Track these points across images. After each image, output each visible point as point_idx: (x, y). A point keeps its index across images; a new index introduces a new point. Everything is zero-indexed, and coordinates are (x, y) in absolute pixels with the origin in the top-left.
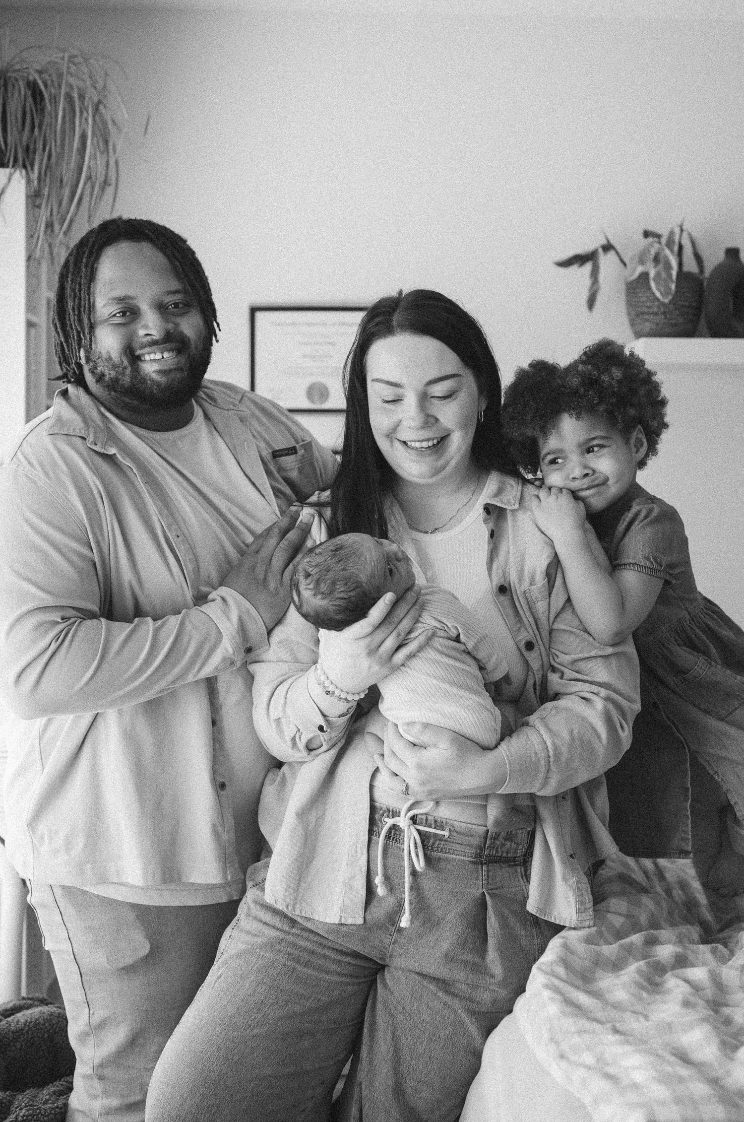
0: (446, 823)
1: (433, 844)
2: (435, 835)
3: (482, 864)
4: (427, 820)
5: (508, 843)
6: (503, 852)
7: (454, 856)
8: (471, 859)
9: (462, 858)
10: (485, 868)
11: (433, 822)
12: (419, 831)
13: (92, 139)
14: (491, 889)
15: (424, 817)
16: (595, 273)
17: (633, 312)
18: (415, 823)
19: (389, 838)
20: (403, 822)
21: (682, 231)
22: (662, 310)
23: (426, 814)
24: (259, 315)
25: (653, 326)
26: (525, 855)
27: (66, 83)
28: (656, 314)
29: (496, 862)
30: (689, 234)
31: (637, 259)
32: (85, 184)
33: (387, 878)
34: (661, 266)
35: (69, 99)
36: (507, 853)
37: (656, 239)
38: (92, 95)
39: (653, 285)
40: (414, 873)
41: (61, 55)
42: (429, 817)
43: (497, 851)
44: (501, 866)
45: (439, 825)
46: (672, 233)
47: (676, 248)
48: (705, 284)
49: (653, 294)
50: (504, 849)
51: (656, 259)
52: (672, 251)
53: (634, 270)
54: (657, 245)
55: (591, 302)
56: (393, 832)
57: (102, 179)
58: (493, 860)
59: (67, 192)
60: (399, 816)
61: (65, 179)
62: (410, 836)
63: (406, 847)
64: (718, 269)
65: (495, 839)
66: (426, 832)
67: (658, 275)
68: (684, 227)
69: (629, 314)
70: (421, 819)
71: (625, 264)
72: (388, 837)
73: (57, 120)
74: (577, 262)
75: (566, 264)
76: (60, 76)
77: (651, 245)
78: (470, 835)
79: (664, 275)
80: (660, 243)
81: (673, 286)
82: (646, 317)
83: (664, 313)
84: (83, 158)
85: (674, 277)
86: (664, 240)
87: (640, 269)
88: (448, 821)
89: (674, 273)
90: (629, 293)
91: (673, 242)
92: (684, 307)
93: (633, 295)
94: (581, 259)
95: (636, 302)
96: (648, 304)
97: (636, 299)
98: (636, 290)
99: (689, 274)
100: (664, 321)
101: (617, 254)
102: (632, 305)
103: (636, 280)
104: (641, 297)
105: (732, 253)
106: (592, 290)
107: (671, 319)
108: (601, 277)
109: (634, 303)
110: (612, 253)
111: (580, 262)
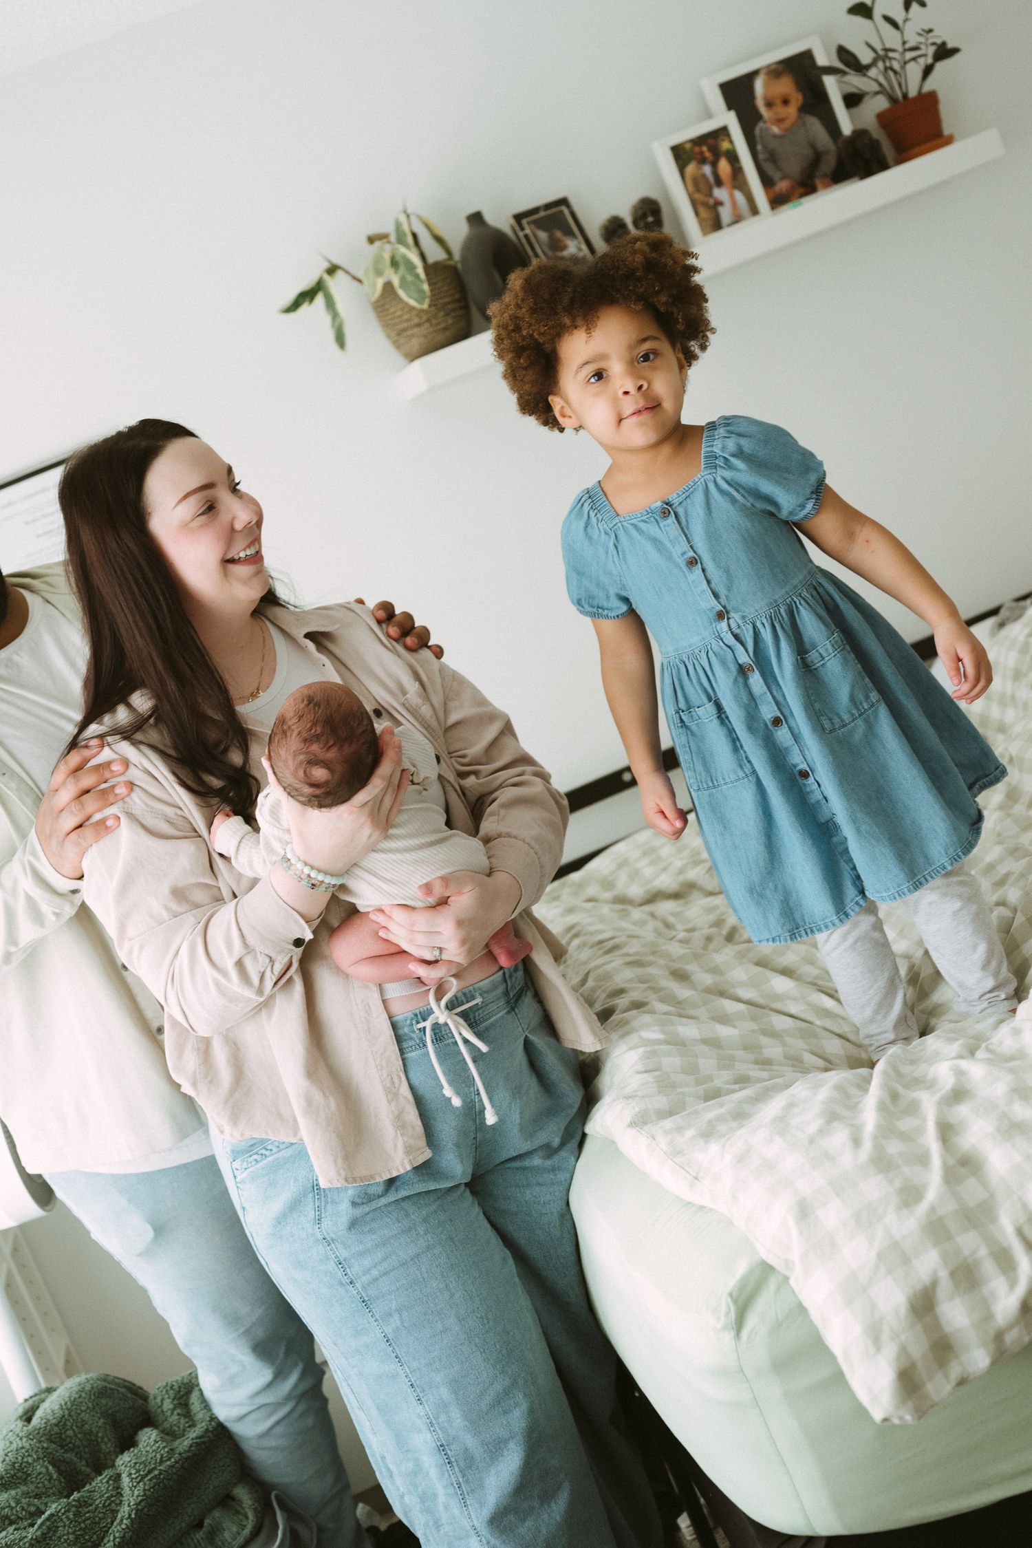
16: (330, 304)
17: (394, 333)
21: (408, 216)
22: (424, 318)
25: (422, 340)
28: (418, 325)
30: (418, 217)
31: (372, 275)
34: (402, 269)
37: (385, 240)
39: (401, 293)
46: (398, 225)
47: (410, 240)
48: (459, 266)
49: (407, 304)
51: (394, 263)
52: (407, 246)
53: (375, 285)
54: (388, 247)
55: (340, 340)
56: (434, 1033)
64: (468, 245)
67: (403, 281)
68: (410, 211)
69: (388, 336)
71: (360, 281)
72: (433, 1040)
74: (305, 300)
75: (295, 306)
77: (382, 249)
79: (409, 278)
80: (389, 242)
81: (426, 287)
82: (410, 332)
83: (428, 320)
85: (423, 276)
86: (393, 238)
87: (380, 283)
89: (420, 270)
90: (381, 312)
91: (405, 235)
92: (448, 303)
93: (385, 313)
94: (307, 296)
95: (392, 319)
96: (406, 317)
97: (390, 317)
98: (387, 306)
99: (437, 264)
100: (431, 329)
101: (347, 272)
102: (387, 326)
103: (383, 295)
104: (394, 312)
105: (476, 219)
106: (336, 324)
107: (438, 324)
108: (340, 307)
109: (390, 322)
110: (340, 274)
111: (308, 299)
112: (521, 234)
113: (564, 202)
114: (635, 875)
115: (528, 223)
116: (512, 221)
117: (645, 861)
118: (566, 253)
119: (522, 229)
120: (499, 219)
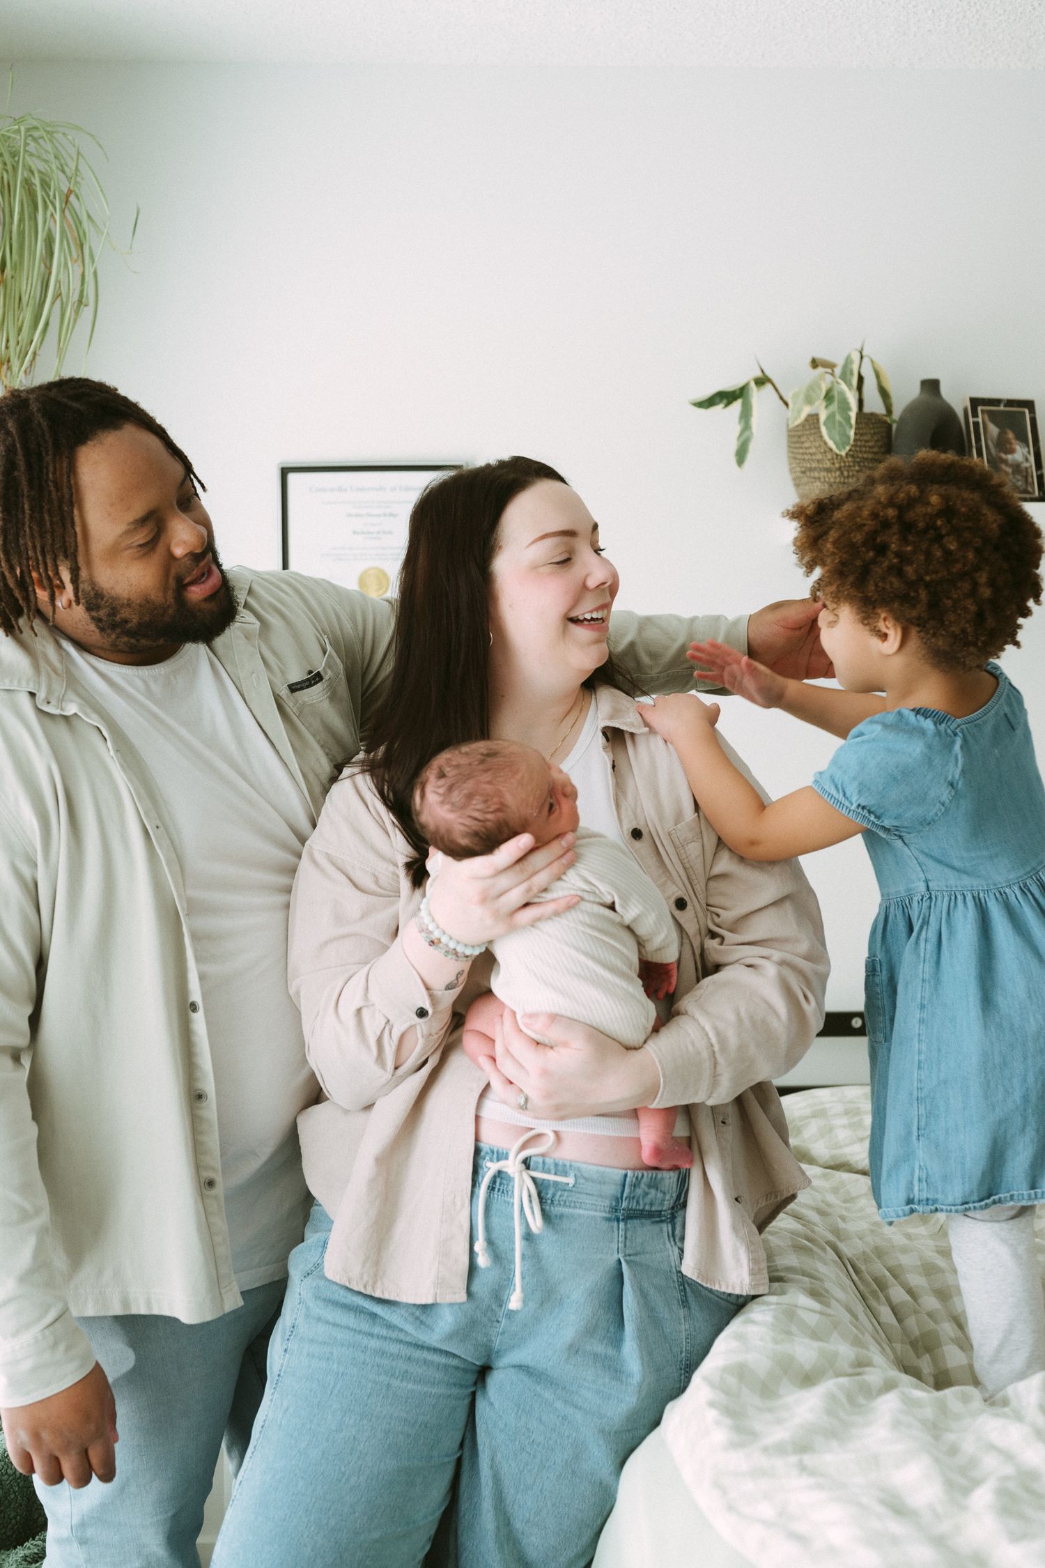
0: (571, 1166)
1: (553, 1196)
2: (556, 1183)
3: (618, 1220)
4: (544, 1162)
5: (653, 1192)
6: (645, 1205)
7: (581, 1212)
8: (604, 1215)
9: (592, 1213)
10: (622, 1225)
11: (552, 1167)
12: (534, 1179)
13: (61, 241)
14: (629, 1255)
15: (540, 1160)
16: (746, 415)
17: (798, 469)
18: (528, 1168)
19: (493, 1189)
20: (512, 1167)
21: (862, 357)
22: (837, 465)
23: (543, 1155)
24: (292, 477)
25: (826, 486)
26: (673, 1208)
27: (24, 166)
28: (828, 470)
29: (636, 1217)
30: (872, 361)
31: (802, 397)
32: (53, 303)
33: (490, 1242)
34: (835, 406)
35: (28, 184)
36: (651, 1204)
37: (829, 370)
38: (60, 183)
39: (824, 430)
40: (528, 1236)
41: (17, 127)
42: (548, 1160)
43: (638, 1202)
44: (642, 1224)
45: (560, 1169)
46: (848, 361)
47: (855, 380)
48: (894, 426)
49: (826, 443)
50: (648, 1200)
51: (829, 397)
52: (849, 385)
53: (799, 412)
54: (829, 378)
55: (741, 456)
56: (498, 1180)
57: (76, 297)
58: (632, 1215)
59: (28, 315)
60: (507, 1158)
61: (25, 299)
62: (522, 1187)
63: (516, 1201)
64: (911, 409)
65: (635, 1186)
66: (544, 1180)
67: (831, 417)
68: (864, 353)
69: (792, 470)
70: (538, 1162)
71: (786, 404)
72: (491, 1188)
73: (12, 216)
74: (721, 401)
75: (709, 403)
76: (14, 154)
77: (821, 377)
78: (602, 1182)
79: (838, 417)
80: (832, 374)
81: (852, 433)
82: (816, 474)
83: (840, 469)
84: (49, 268)
85: (853, 421)
86: (838, 371)
87: (807, 410)
88: (573, 1164)
89: (853, 414)
90: (792, 443)
91: (852, 373)
92: (867, 459)
93: (798, 445)
94: (726, 397)
95: (803, 454)
96: (819, 457)
97: (801, 451)
98: (803, 439)
99: (873, 415)
100: (838, 480)
101: (776, 389)
102: (796, 459)
103: (803, 425)
104: (810, 448)
105: (931, 386)
106: (742, 439)
107: (848, 477)
108: (754, 421)
109: (799, 456)
110: (769, 387)
111: (725, 401)
112: (971, 420)
113: (1030, 405)
114: (828, 1131)
115: (982, 411)
116: (968, 404)
117: (845, 1121)
118: (1010, 457)
119: (975, 415)
120: (956, 397)
